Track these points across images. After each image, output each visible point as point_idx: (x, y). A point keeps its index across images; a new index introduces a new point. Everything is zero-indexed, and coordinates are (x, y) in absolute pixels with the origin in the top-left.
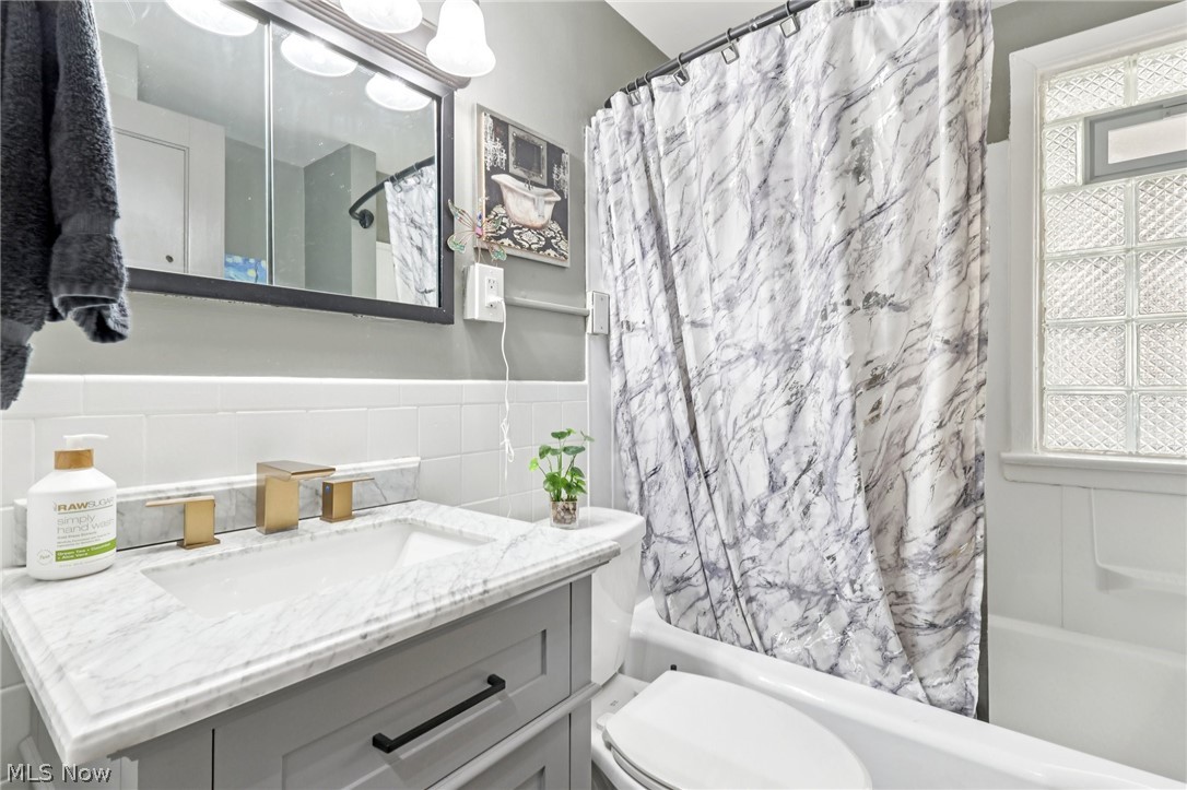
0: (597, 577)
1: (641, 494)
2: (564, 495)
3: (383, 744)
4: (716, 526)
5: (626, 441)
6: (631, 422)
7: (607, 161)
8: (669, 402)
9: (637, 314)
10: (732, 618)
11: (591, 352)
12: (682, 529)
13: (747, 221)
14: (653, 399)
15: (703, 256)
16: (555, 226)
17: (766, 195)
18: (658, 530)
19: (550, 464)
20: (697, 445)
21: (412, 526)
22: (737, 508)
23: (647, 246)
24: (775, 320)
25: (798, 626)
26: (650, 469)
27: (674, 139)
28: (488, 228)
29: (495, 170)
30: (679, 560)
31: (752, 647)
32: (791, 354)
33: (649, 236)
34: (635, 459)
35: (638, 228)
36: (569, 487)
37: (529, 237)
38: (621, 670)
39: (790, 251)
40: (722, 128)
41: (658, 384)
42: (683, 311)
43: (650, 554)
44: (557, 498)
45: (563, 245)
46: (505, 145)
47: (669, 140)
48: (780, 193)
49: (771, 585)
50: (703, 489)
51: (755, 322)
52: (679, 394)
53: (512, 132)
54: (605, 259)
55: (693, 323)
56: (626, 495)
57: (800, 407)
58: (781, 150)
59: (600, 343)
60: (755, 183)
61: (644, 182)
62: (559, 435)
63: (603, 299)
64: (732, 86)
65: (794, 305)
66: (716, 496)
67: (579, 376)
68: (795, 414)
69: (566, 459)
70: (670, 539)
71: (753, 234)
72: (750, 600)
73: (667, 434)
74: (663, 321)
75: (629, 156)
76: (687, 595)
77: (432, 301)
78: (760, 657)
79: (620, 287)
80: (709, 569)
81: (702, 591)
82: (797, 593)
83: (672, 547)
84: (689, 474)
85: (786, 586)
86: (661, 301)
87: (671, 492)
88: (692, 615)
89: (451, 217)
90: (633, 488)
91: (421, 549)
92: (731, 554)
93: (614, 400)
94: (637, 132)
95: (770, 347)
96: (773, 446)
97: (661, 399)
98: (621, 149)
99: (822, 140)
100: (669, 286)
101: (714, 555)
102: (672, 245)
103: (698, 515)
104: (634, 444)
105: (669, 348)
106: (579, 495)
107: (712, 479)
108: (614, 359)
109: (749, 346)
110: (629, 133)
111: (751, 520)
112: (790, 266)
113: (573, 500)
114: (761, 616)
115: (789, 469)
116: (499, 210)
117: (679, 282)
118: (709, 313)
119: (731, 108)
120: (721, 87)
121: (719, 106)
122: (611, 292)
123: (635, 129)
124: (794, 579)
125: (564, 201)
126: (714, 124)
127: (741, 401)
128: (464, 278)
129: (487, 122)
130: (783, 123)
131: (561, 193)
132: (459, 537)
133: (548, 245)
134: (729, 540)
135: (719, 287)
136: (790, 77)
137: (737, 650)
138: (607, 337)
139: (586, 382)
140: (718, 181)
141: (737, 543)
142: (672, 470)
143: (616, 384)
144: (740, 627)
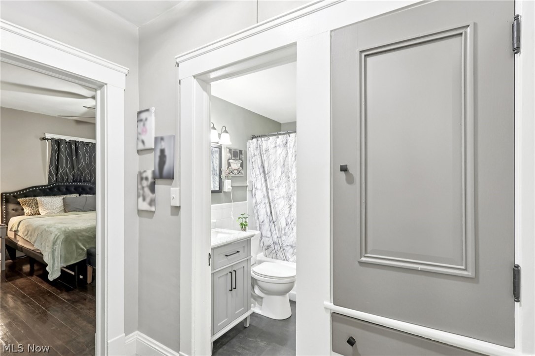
0: (252, 239)
1: (260, 227)
2: (244, 227)
3: (226, 256)
4: (276, 233)
5: (256, 214)
6: (257, 210)
7: (252, 152)
8: (266, 207)
9: (259, 186)
10: (280, 254)
11: (248, 195)
12: (269, 234)
13: (281, 170)
14: (262, 206)
15: (273, 175)
16: (241, 168)
17: (284, 167)
18: (263, 235)
19: (241, 221)
20: (272, 216)
21: (218, 232)
22: (281, 229)
23: (261, 172)
24: (286, 191)
25: (292, 254)
26: (262, 221)
27: (267, 151)
28: (228, 171)
29: (229, 159)
30: (268, 242)
31: (284, 260)
32: (289, 198)
33: (261, 170)
34: (258, 219)
35: (259, 168)
36: (245, 225)
37: (236, 172)
38: (255, 263)
39: (289, 178)
40: (276, 151)
41: (263, 202)
42: (269, 187)
43: (262, 241)
44: (242, 228)
45: (242, 172)
46: (231, 154)
47: (266, 151)
48: (287, 166)
49: (287, 246)
50: (273, 225)
51: (282, 191)
52: (268, 205)
53: (232, 150)
54: (252, 172)
55: (271, 190)
56: (256, 227)
57: (291, 208)
58: (287, 159)
59: (250, 192)
60: (282, 164)
61: (260, 158)
62: (242, 215)
63: (251, 182)
64: (278, 144)
65: (290, 188)
66: (276, 227)
67: (246, 200)
68: (290, 210)
69: (244, 219)
70: (266, 237)
71: (282, 174)
72: (283, 250)
73: (265, 213)
74: (264, 189)
75: (257, 153)
76: (270, 249)
77: (217, 189)
78: (286, 262)
79: (255, 180)
80: (275, 243)
81: (273, 249)
82: (292, 246)
83: (267, 239)
84: (270, 222)
85: (290, 245)
86: (264, 185)
87: (266, 226)
88: (271, 254)
89: (221, 171)
90: (258, 226)
91: (220, 235)
92: (279, 239)
93: (254, 205)
94: (259, 147)
95: (285, 197)
96: (286, 216)
97: (264, 206)
98: (255, 151)
99: (293, 159)
100: (266, 180)
101: (276, 240)
102: (266, 173)
103: (272, 231)
104: (258, 215)
105: (266, 195)
106: (247, 227)
107: (275, 223)
108: (253, 195)
109: (282, 195)
110: (257, 148)
111: (283, 232)
112: (289, 181)
113: (245, 228)
114: (286, 253)
115: (289, 221)
116: (230, 168)
117: (268, 180)
118: (274, 187)
119: (278, 147)
120: (276, 143)
121: (275, 147)
122: (253, 180)
123: (258, 146)
124: (291, 244)
125: (243, 162)
126: (274, 150)
127: (280, 207)
128: (223, 183)
129: (228, 150)
130: (287, 153)
131: (242, 160)
132: (229, 233)
133: (239, 172)
134: (279, 236)
135: (276, 183)
136: (288, 145)
137: (281, 261)
138: (252, 191)
139: (247, 201)
140: (275, 161)
141: (281, 237)
142: (267, 221)
143: (254, 201)
144: (281, 256)
